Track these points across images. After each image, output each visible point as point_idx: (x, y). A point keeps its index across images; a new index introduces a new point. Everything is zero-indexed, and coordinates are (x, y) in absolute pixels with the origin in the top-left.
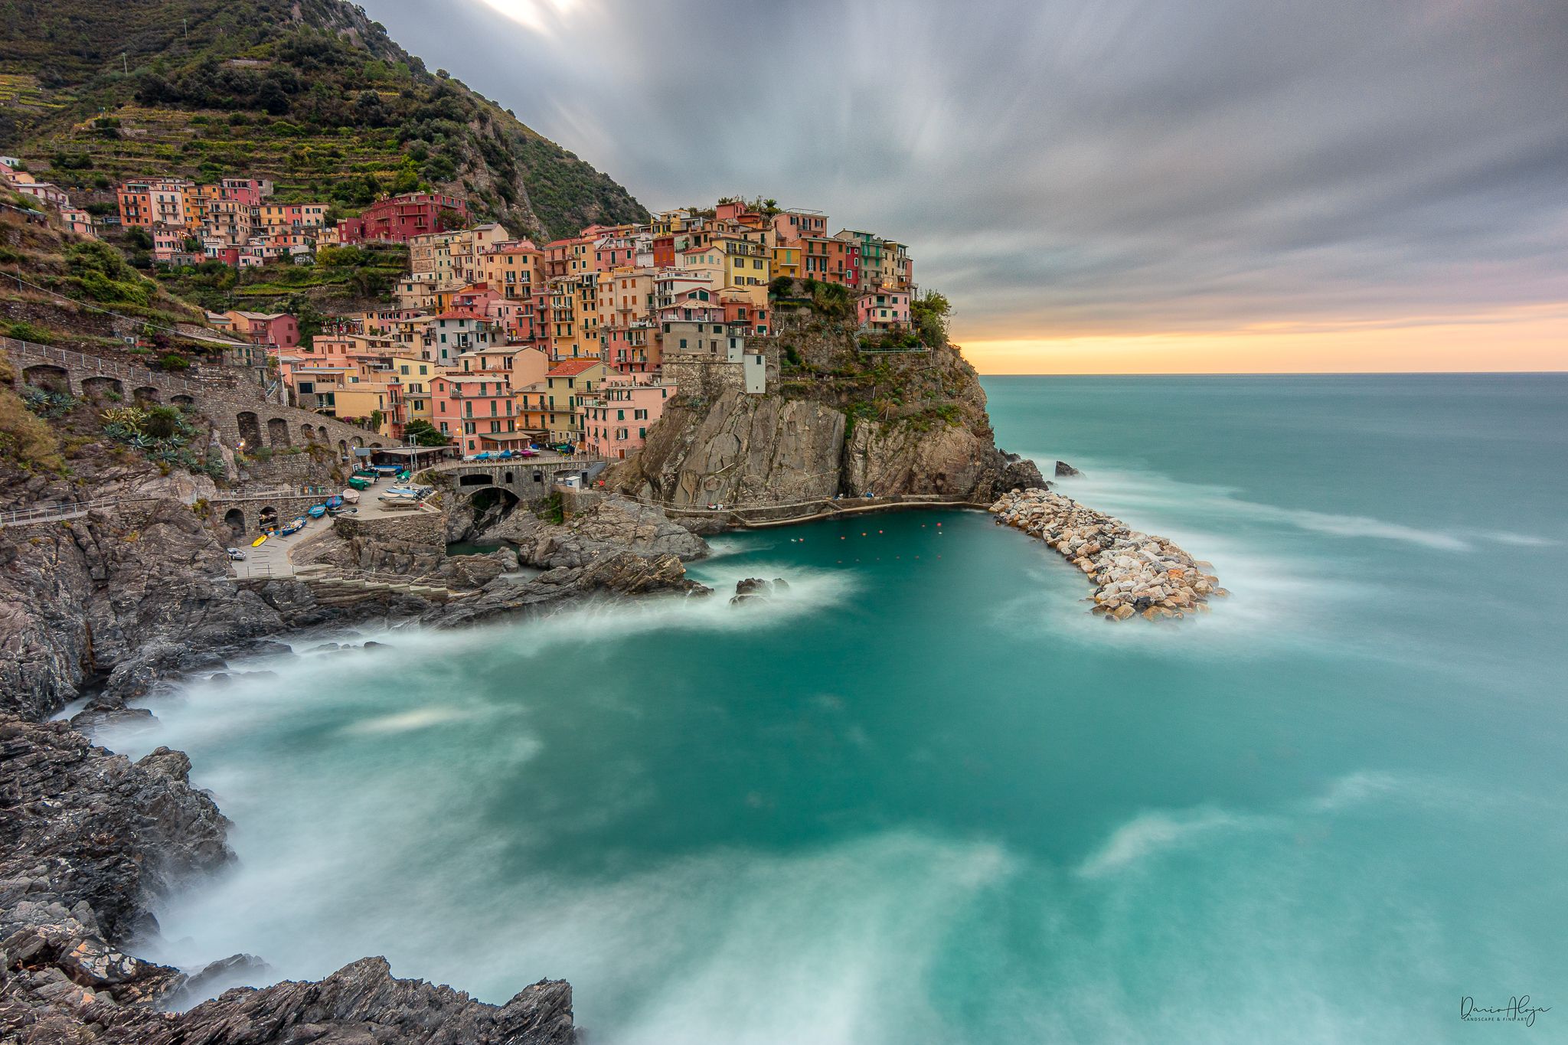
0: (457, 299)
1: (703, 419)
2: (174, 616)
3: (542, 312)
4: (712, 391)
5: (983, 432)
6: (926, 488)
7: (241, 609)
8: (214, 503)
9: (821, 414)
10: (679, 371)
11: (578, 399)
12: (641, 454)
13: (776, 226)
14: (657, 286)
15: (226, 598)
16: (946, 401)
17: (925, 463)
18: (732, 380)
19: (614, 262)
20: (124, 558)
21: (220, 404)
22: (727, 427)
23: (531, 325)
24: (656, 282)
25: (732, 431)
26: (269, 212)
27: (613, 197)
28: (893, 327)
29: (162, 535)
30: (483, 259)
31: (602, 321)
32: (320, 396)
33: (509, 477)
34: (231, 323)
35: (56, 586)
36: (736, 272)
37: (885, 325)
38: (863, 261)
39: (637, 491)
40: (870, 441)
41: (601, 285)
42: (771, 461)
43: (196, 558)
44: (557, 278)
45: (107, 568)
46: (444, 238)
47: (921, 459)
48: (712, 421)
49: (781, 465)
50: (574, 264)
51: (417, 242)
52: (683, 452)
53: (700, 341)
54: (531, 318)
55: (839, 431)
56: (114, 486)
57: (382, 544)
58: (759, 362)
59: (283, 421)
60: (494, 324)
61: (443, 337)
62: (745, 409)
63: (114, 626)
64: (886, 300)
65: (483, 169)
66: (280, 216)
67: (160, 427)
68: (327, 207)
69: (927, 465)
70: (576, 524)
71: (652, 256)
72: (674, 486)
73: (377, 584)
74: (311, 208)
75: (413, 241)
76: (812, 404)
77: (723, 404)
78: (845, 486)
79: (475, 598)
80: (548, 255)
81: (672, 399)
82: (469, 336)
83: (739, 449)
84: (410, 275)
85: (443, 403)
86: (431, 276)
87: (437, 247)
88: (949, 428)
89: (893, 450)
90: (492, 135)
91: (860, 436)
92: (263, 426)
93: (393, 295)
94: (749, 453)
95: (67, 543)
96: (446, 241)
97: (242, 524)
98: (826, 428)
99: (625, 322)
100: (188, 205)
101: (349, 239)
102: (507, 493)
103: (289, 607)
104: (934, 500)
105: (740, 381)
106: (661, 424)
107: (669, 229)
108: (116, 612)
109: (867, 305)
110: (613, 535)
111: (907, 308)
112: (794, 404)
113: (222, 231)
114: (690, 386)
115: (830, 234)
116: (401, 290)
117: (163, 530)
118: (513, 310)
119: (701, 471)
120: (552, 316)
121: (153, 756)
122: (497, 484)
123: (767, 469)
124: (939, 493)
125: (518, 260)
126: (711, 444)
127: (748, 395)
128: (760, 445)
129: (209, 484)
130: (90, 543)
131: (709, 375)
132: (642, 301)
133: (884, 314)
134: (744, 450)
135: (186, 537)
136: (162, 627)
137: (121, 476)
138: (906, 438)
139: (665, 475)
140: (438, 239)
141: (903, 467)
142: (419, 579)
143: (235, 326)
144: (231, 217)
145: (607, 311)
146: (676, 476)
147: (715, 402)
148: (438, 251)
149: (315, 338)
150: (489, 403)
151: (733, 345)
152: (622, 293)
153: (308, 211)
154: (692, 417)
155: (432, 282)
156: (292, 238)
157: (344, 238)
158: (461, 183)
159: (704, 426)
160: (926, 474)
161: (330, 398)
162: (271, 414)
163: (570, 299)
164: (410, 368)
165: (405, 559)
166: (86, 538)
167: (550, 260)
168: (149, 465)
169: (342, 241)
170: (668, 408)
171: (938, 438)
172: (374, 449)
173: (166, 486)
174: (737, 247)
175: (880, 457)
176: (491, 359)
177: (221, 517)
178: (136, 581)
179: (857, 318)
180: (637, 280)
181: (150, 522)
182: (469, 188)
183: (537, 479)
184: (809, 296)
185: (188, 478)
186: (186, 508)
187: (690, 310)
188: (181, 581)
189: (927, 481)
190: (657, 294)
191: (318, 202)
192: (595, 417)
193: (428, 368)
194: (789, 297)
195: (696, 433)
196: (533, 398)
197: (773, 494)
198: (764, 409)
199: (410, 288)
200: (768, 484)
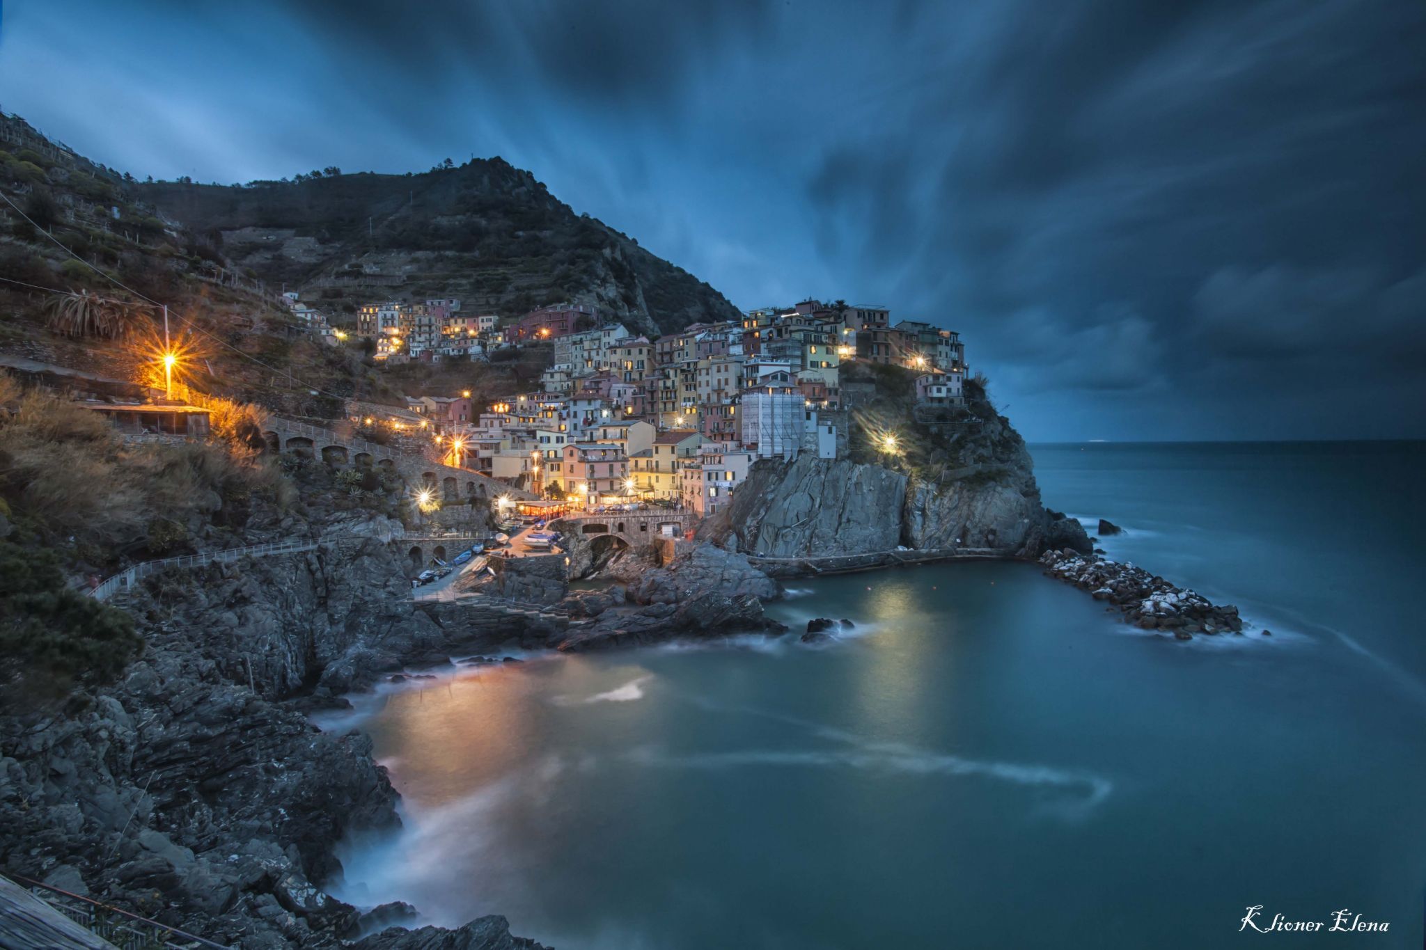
0: (587, 383)
1: (782, 480)
2: (369, 628)
3: (652, 393)
5: (1031, 492)
6: (979, 542)
7: (416, 625)
8: (403, 542)
9: (884, 476)
11: (678, 462)
12: (729, 509)
13: (845, 319)
14: (745, 371)
15: (406, 616)
16: (996, 465)
17: (977, 520)
18: (808, 447)
19: (711, 351)
20: (339, 581)
21: (412, 466)
22: (802, 486)
23: (643, 403)
24: (745, 367)
25: (807, 490)
26: (456, 322)
27: (712, 300)
28: (946, 404)
29: (365, 565)
30: (608, 352)
31: (700, 399)
32: (483, 460)
33: (621, 527)
34: (424, 405)
36: (811, 358)
37: (940, 400)
38: (920, 346)
39: (725, 540)
40: (927, 500)
41: (700, 370)
42: (840, 516)
43: (387, 584)
44: (664, 366)
45: (327, 588)
46: (579, 337)
47: (974, 517)
48: (789, 481)
49: (849, 521)
50: (679, 354)
51: (559, 340)
52: (765, 507)
54: (643, 398)
55: (901, 491)
56: (337, 527)
57: (521, 579)
58: (830, 432)
59: (454, 480)
60: (615, 403)
61: (575, 413)
62: (819, 473)
63: (328, 633)
64: (941, 379)
65: (611, 283)
66: (463, 325)
67: (369, 483)
68: (497, 318)
69: (980, 522)
70: (673, 567)
71: (741, 346)
72: (756, 537)
73: (515, 611)
74: (485, 318)
75: (556, 340)
76: (877, 467)
77: (799, 468)
78: (906, 539)
79: (590, 625)
80: (658, 347)
81: (756, 463)
82: (595, 412)
83: (813, 505)
84: (552, 365)
85: (572, 466)
86: (568, 366)
87: (575, 343)
88: (999, 489)
89: (948, 508)
90: (619, 258)
91: (919, 494)
92: (440, 482)
93: (540, 381)
94: (821, 510)
95: (303, 568)
96: (581, 339)
97: (421, 561)
98: (889, 488)
99: (719, 400)
100: (402, 319)
101: (510, 340)
102: (620, 541)
103: (451, 626)
104: (985, 553)
105: (814, 448)
106: (745, 484)
107: (756, 324)
108: (331, 623)
109: (924, 383)
110: (703, 578)
111: (959, 385)
112: (861, 468)
113: (422, 339)
115: (892, 325)
116: (546, 378)
117: (366, 561)
118: (630, 392)
119: (780, 524)
120: (660, 395)
121: (347, 735)
122: (612, 531)
123: (837, 524)
124: (991, 547)
125: (635, 351)
126: (788, 501)
127: (820, 460)
128: (830, 502)
129: (399, 528)
130: (317, 569)
132: (733, 382)
133: (939, 391)
134: (817, 506)
135: (381, 567)
136: (361, 636)
137: (341, 520)
138: (959, 499)
139: (749, 527)
140: (577, 338)
141: (958, 523)
142: (548, 608)
143: (426, 407)
144: (430, 327)
145: (704, 391)
146: (758, 529)
147: (792, 466)
148: (574, 347)
149: (482, 416)
150: (607, 465)
151: (808, 417)
152: (717, 376)
154: (773, 478)
155: (569, 371)
156: (470, 341)
157: (507, 339)
158: (594, 294)
159: (783, 486)
160: (978, 530)
161: (489, 462)
162: (446, 474)
163: (673, 382)
164: (549, 438)
165: (537, 591)
166: (316, 565)
167: (660, 351)
168: (361, 512)
169: (505, 341)
170: (752, 471)
171: (989, 498)
172: (518, 502)
173: (371, 527)
174: (813, 337)
175: (937, 514)
176: (611, 431)
177: (407, 552)
178: (346, 599)
179: (916, 394)
180: (730, 365)
181: (358, 554)
182: (600, 298)
183: (643, 529)
184: (874, 376)
185: (386, 522)
186: (383, 545)
187: (773, 389)
188: (376, 601)
189: (980, 536)
190: (745, 376)
191: (490, 313)
192: (692, 477)
193: (562, 438)
194: (857, 377)
195: (776, 492)
196: (642, 462)
197: (842, 545)
198: (834, 473)
199: (552, 376)
200: (838, 536)
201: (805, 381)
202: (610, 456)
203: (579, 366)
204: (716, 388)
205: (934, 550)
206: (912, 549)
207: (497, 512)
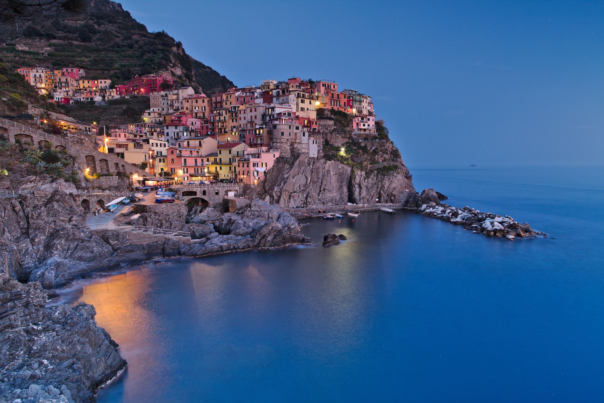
0: (173, 118)
1: (291, 168)
2: (61, 247)
3: (213, 123)
4: (295, 155)
5: (408, 177)
6: (387, 200)
7: (94, 244)
8: (76, 196)
9: (340, 167)
10: (280, 146)
11: (233, 159)
12: (265, 182)
13: (316, 87)
14: (267, 110)
15: (86, 239)
16: (392, 163)
17: (386, 190)
18: (303, 151)
19: (244, 101)
22: (302, 171)
23: (207, 129)
25: (304, 173)
26: (83, 82)
28: (367, 132)
29: (55, 207)
30: (184, 102)
31: (240, 127)
32: (118, 154)
33: (204, 193)
35: (4, 230)
36: (301, 105)
37: (365, 130)
38: (354, 102)
40: (361, 180)
41: (240, 111)
42: (320, 187)
43: (72, 219)
45: (28, 222)
46: (165, 93)
47: (384, 188)
48: (295, 169)
49: (324, 189)
50: (226, 103)
51: (153, 94)
52: (283, 182)
53: (290, 133)
54: (207, 126)
55: (348, 175)
56: (30, 185)
57: (157, 217)
58: (314, 143)
59: (106, 161)
60: (190, 128)
62: (309, 164)
64: (365, 119)
65: (178, 67)
66: (89, 84)
68: (110, 81)
69: (387, 190)
71: (262, 100)
72: (279, 197)
75: (151, 93)
76: (337, 162)
77: (300, 161)
78: (351, 200)
80: (214, 99)
81: (277, 158)
82: (179, 133)
83: (307, 181)
84: (149, 108)
85: (173, 160)
86: (159, 109)
88: (395, 174)
89: (372, 184)
90: (182, 53)
91: (357, 177)
92: (97, 162)
93: (141, 117)
94: (311, 184)
95: (9, 209)
98: (342, 174)
100: (47, 79)
101: (121, 94)
102: (203, 201)
103: (117, 245)
105: (307, 151)
106: (273, 170)
107: (268, 88)
108: (32, 244)
109: (357, 121)
110: (258, 217)
111: (374, 123)
112: (330, 162)
113: (63, 90)
114: (285, 153)
116: (145, 116)
117: (56, 205)
118: (198, 123)
119: (291, 191)
120: (217, 125)
122: (199, 195)
123: (319, 191)
124: (392, 203)
126: (295, 178)
127: (310, 158)
128: (315, 180)
129: (73, 187)
130: (20, 210)
131: (293, 148)
132: (259, 117)
133: (364, 125)
134: (309, 182)
135: (67, 210)
136: (55, 252)
138: (377, 179)
139: (276, 192)
140: (163, 93)
141: (376, 191)
142: (175, 233)
144: (67, 84)
145: (243, 123)
146: (281, 193)
147: (296, 160)
148: (161, 98)
150: (193, 159)
151: (304, 135)
152: (250, 114)
153: (101, 82)
154: (287, 166)
155: (160, 112)
156: (94, 93)
157: (118, 94)
158: (170, 71)
159: (292, 170)
160: (386, 195)
161: (122, 155)
162: (101, 157)
163: (225, 117)
164: (157, 144)
165: (167, 225)
166: (18, 207)
167: (215, 101)
168: (46, 176)
169: (117, 94)
170: (276, 162)
171: (391, 179)
172: (144, 177)
173: (54, 186)
174: (301, 94)
175: (366, 187)
176: (191, 142)
177: (79, 203)
178: (43, 229)
179: (353, 127)
180: (257, 109)
181: (50, 200)
182: (173, 74)
183: (217, 194)
184: (333, 116)
185: (64, 183)
186: (66, 195)
187: (284, 119)
188: (64, 229)
189: (387, 197)
190: (267, 114)
191: (106, 79)
192: (243, 166)
193: (165, 144)
194: (324, 116)
195: (289, 174)
196: (212, 159)
197: (322, 202)
198: (317, 164)
199: (149, 114)
200: (319, 197)
201: (300, 117)
202: (195, 154)
203: (165, 109)
204: (250, 121)
205: (366, 205)
206: (355, 204)
207: (132, 182)
